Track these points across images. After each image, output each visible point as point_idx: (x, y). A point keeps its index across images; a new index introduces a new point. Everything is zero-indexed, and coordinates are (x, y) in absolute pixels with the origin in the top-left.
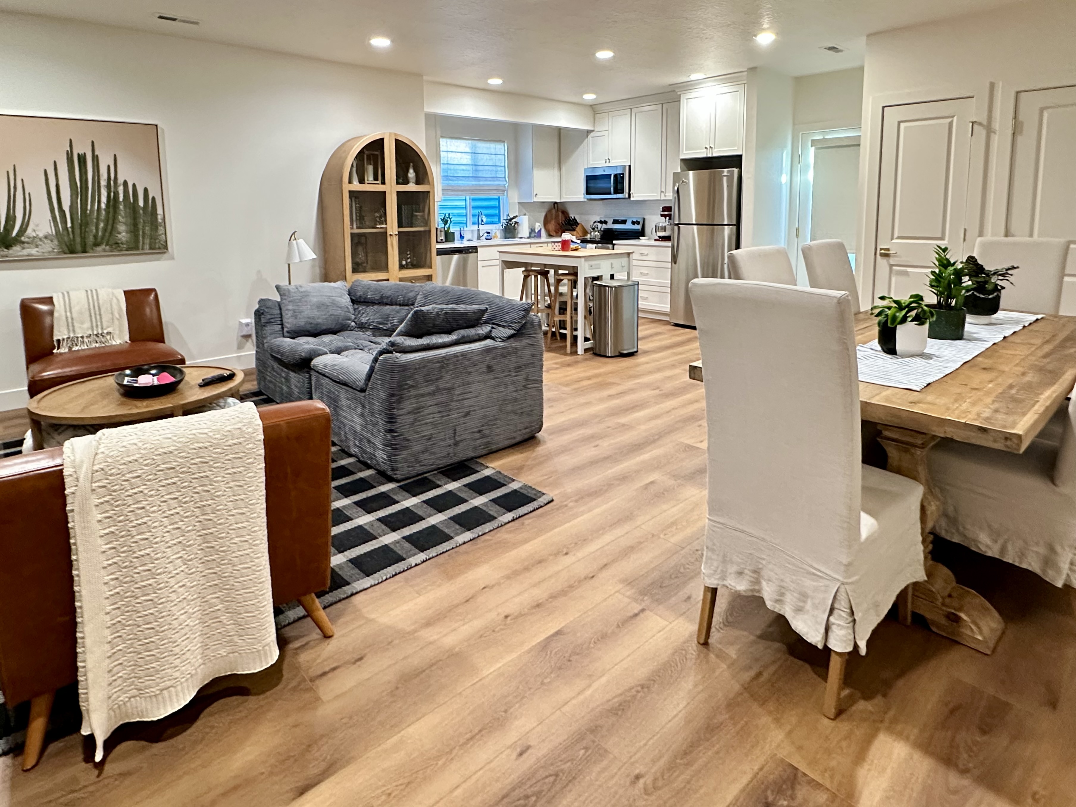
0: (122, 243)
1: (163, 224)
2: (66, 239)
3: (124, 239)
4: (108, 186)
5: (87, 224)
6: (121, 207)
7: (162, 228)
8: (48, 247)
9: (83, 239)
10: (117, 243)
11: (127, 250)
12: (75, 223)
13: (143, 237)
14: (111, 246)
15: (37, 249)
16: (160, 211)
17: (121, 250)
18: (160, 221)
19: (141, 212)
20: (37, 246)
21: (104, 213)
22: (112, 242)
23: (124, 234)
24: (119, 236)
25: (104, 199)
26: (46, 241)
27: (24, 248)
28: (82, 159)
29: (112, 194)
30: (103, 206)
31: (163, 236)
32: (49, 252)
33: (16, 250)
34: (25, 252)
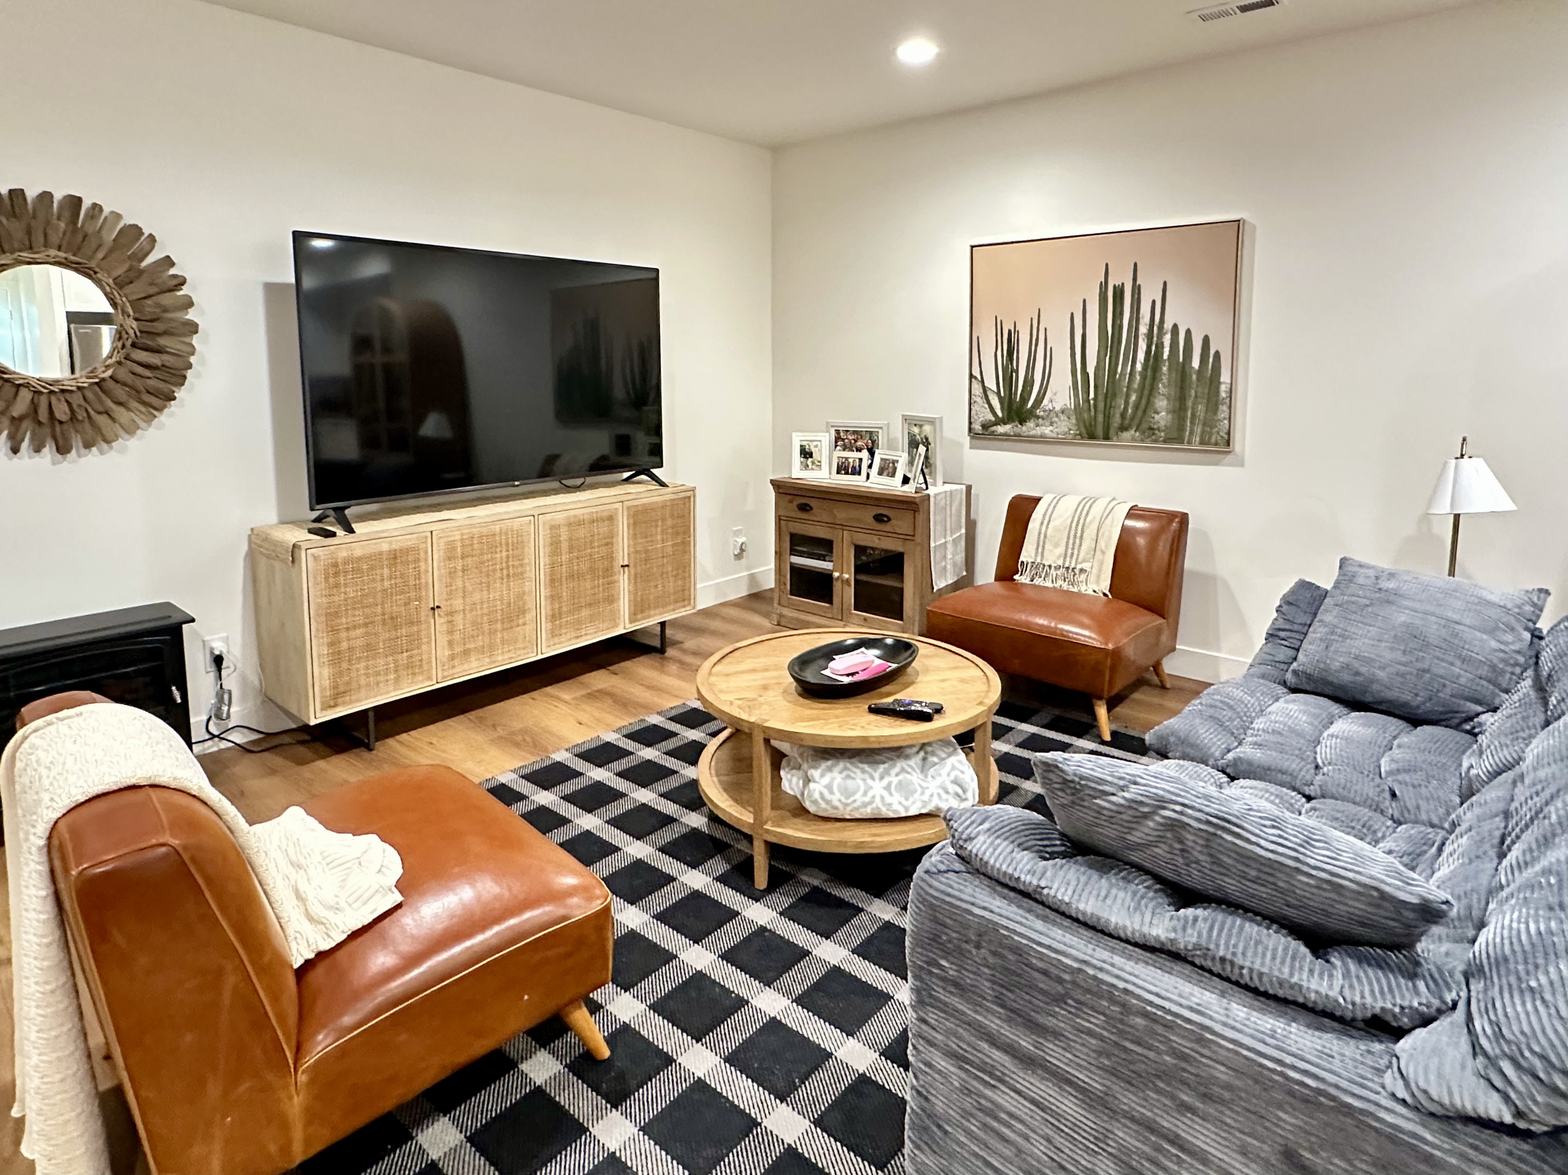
0: (1159, 429)
1: (1227, 401)
2: (1086, 416)
3: (1162, 423)
4: (1150, 335)
5: (1114, 395)
6: (1165, 369)
7: (1224, 408)
8: (1064, 426)
9: (1108, 417)
10: (1151, 429)
11: (1165, 442)
12: (1100, 392)
13: (1192, 423)
14: (1143, 432)
15: (1051, 428)
16: (1225, 377)
17: (1156, 441)
18: (1223, 395)
19: (1194, 377)
20: (1052, 424)
21: (1138, 378)
22: (1145, 426)
23: (1163, 414)
24: (1157, 417)
25: (1141, 356)
26: (1063, 417)
27: (1037, 425)
28: (1119, 293)
29: (1153, 348)
30: (1139, 367)
31: (1226, 422)
32: (1065, 434)
33: (1029, 428)
34: (1038, 431)
